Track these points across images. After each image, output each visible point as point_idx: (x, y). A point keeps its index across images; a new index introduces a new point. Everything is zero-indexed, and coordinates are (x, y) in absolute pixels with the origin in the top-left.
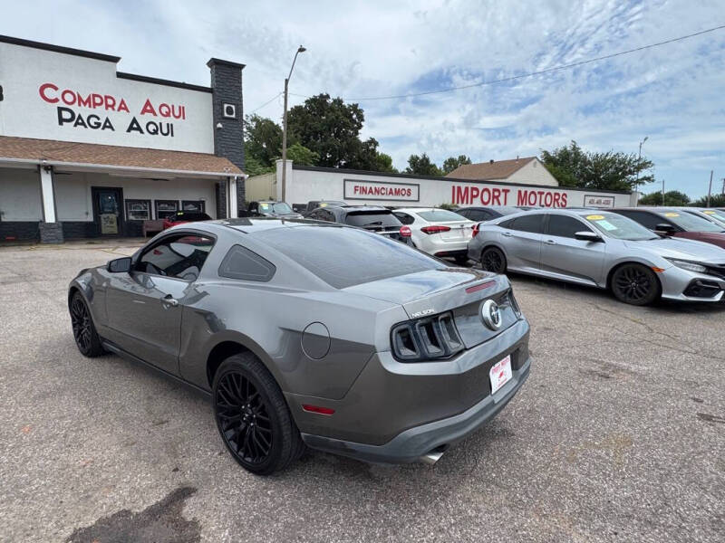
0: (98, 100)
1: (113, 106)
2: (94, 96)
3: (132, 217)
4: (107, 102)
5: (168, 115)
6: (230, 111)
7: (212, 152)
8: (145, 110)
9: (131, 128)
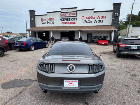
0: (90, 18)
3: (93, 39)
4: (91, 18)
5: (102, 18)
6: (116, 15)
7: (111, 25)
8: (98, 18)
9: (95, 22)
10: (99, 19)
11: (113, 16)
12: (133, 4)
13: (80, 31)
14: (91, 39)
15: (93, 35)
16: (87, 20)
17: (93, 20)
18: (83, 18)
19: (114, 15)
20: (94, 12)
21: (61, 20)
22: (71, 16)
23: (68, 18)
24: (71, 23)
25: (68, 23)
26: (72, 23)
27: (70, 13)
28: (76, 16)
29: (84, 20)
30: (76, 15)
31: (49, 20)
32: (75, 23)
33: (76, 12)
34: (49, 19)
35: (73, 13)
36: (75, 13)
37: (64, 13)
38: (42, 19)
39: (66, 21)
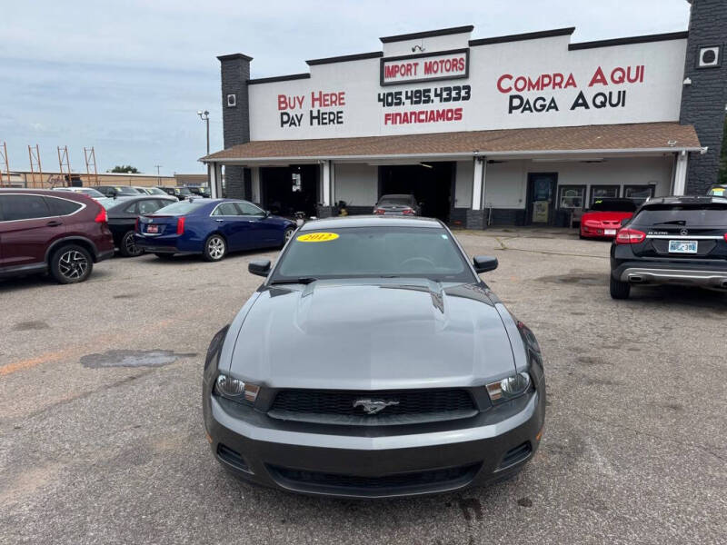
0: (546, 81)
1: (560, 85)
2: (544, 76)
3: (564, 205)
4: (555, 81)
5: (621, 80)
6: (709, 57)
7: (676, 118)
8: (594, 81)
9: (576, 105)
10: (599, 87)
11: (691, 68)
13: (482, 159)
14: (552, 205)
15: (562, 181)
16: (530, 95)
17: (565, 97)
18: (506, 84)
19: (697, 57)
20: (572, 47)
21: (384, 100)
22: (439, 75)
23: (421, 87)
24: (434, 116)
25: (423, 117)
26: (442, 116)
27: (432, 59)
28: (466, 77)
29: (512, 98)
30: (463, 72)
31: (317, 103)
32: (458, 114)
33: (464, 56)
34: (320, 99)
35: (451, 57)
36: (458, 56)
37: (399, 63)
38: (282, 101)
39: (407, 107)
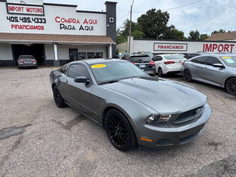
0: (71, 20)
1: (75, 22)
2: (70, 19)
3: (80, 58)
4: (74, 21)
5: (92, 23)
6: (112, 20)
7: (106, 35)
8: (84, 23)
9: (80, 29)
10: (86, 24)
11: (108, 22)
12: (132, 7)
13: (56, 43)
15: (79, 51)
16: (67, 24)
17: (77, 26)
18: (58, 20)
19: (109, 20)
20: (77, 11)
21: (10, 19)
22: (33, 13)
23: (26, 17)
24: (32, 28)
25: (28, 27)
26: (36, 28)
27: (30, 7)
28: (44, 15)
29: (61, 24)
30: (42, 14)
32: (42, 28)
33: (42, 8)
35: (37, 8)
36: (40, 8)
37: (15, 6)
39: (21, 23)
